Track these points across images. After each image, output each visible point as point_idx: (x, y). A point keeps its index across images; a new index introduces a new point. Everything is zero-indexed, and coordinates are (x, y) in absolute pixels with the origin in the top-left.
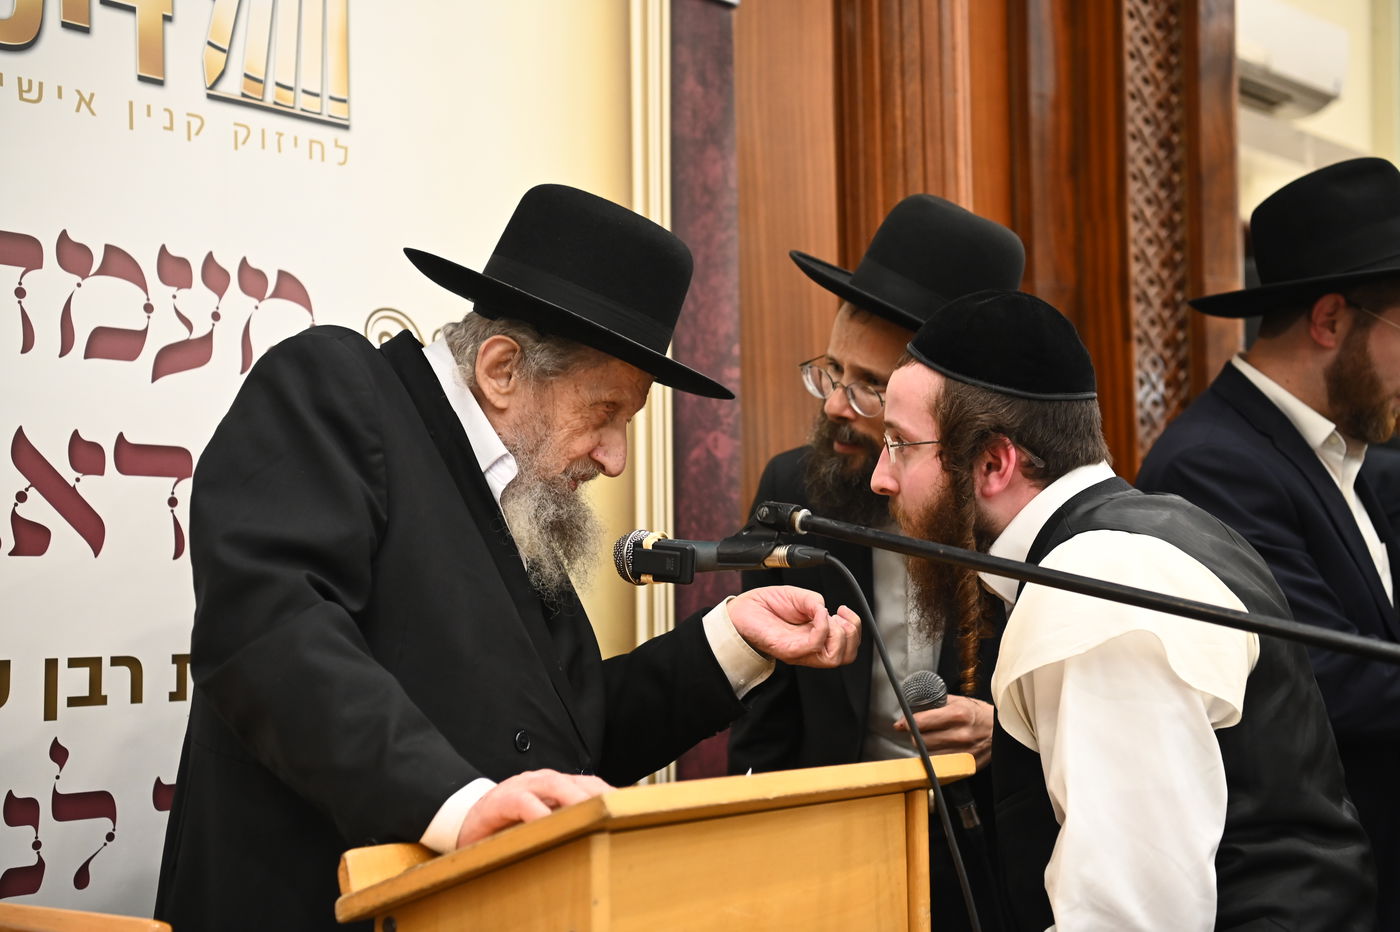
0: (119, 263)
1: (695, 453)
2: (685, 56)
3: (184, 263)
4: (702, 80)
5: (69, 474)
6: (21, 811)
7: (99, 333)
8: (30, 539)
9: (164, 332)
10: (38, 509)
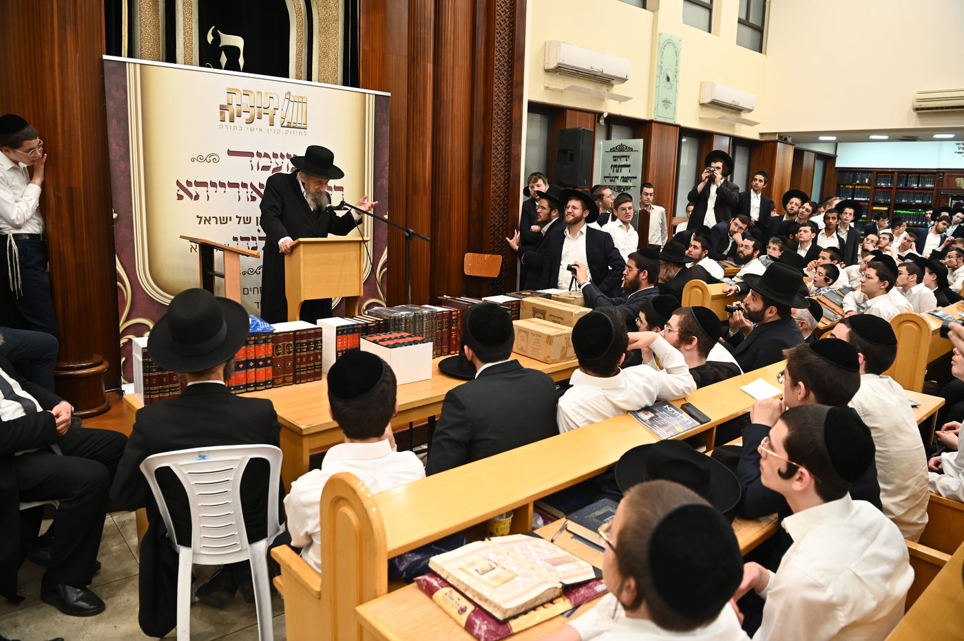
0: (266, 155)
1: (379, 183)
2: (378, 107)
3: (277, 154)
4: (382, 111)
5: (259, 189)
6: (254, 239)
7: (263, 166)
8: (254, 199)
9: (274, 166)
10: (254, 194)
